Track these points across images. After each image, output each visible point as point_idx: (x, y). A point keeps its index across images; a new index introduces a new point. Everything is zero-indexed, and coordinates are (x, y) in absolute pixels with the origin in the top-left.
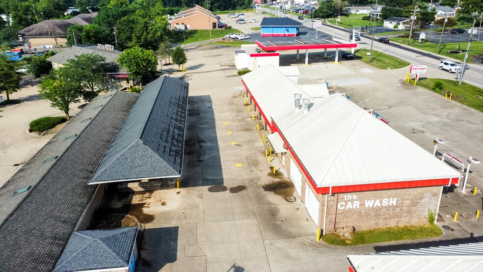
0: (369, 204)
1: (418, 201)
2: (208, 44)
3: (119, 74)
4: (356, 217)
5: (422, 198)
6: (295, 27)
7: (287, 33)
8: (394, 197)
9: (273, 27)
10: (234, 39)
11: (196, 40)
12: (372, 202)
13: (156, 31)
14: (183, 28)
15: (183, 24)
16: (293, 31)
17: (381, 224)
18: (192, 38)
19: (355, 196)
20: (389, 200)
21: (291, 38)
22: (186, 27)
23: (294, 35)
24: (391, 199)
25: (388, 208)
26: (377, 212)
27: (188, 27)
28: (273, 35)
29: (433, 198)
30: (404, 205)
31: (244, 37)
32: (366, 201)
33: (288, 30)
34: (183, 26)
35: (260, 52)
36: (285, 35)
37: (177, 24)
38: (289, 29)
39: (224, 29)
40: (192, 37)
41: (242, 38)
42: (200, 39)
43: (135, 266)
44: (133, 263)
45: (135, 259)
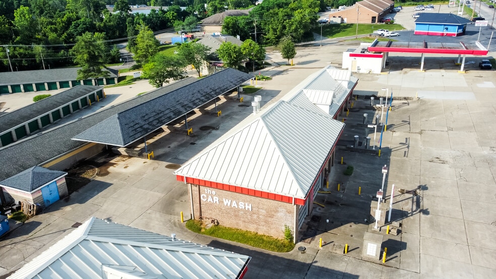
0: (226, 202)
1: (273, 213)
2: (352, 40)
3: (220, 63)
4: (218, 212)
5: (277, 211)
6: (456, 26)
7: (445, 32)
8: (250, 202)
9: (429, 24)
10: (380, 35)
11: (347, 35)
12: (229, 201)
13: (292, 24)
14: (338, 21)
15: (339, 17)
16: (454, 30)
17: (242, 226)
18: (344, 33)
19: (214, 191)
20: (244, 204)
21: (449, 38)
22: (342, 20)
23: (454, 35)
24: (247, 204)
25: (246, 211)
26: (236, 213)
27: (346, 20)
28: (428, 34)
29: (288, 214)
30: (260, 213)
31: (390, 34)
32: (224, 199)
33: (447, 29)
34: (340, 19)
35: (364, 52)
36: (443, 34)
37: (334, 17)
38: (449, 27)
39: (384, 23)
40: (344, 31)
41: (388, 35)
42: (352, 33)
43: (58, 198)
44: (55, 195)
45: (60, 194)
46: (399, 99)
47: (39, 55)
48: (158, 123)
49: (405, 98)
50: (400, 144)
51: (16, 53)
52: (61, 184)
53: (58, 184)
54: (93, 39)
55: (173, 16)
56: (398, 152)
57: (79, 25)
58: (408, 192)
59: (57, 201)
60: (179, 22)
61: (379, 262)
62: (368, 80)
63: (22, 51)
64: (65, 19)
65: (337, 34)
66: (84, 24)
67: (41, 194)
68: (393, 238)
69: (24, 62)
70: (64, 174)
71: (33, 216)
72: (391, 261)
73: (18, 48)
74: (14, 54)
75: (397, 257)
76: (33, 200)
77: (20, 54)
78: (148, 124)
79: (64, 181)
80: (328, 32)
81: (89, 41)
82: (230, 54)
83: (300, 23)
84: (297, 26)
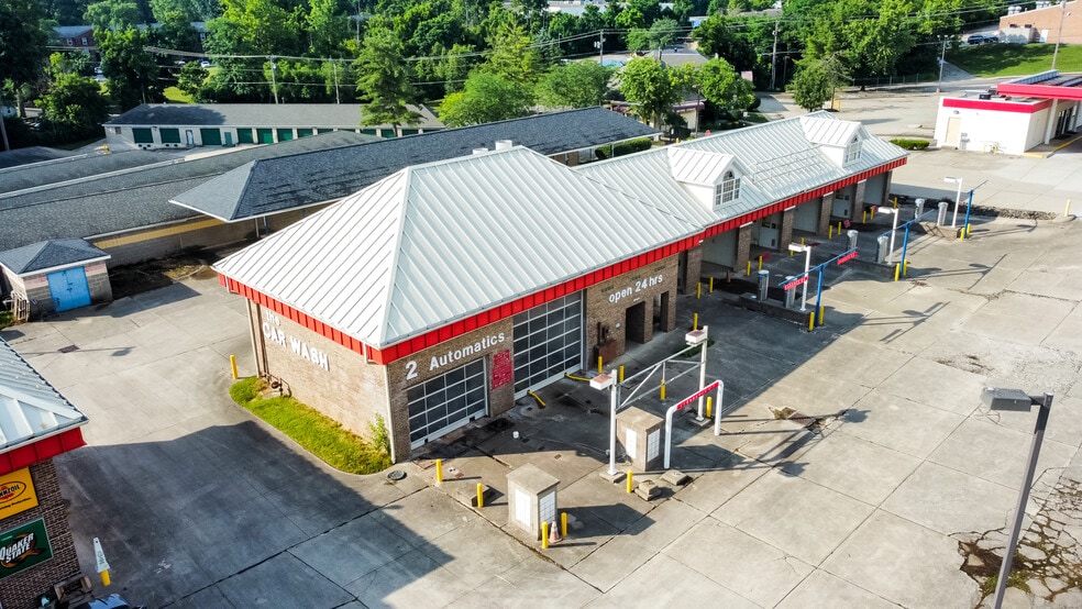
0: (295, 346)
1: (358, 381)
5: (363, 379)
8: (324, 349)
12: (298, 343)
14: (1023, 36)
15: (1028, 26)
17: (321, 405)
19: (277, 318)
20: (317, 352)
22: (1035, 34)
24: (321, 355)
25: (321, 371)
26: (310, 372)
27: (1045, 35)
29: (378, 389)
30: (341, 380)
32: (291, 338)
34: (1028, 32)
35: (989, 97)
37: (1013, 25)
43: (88, 302)
44: (81, 294)
45: (92, 294)
46: (1017, 215)
47: (333, 81)
48: (337, 191)
49: (1033, 215)
50: (905, 312)
51: (293, 72)
52: (97, 276)
53: (88, 274)
54: (393, 44)
55: (633, 20)
56: (876, 329)
57: (430, 28)
58: (798, 418)
59: (83, 307)
60: (639, 31)
61: (534, 542)
62: (974, 168)
63: (305, 70)
64: (407, 15)
65: (1010, 69)
66: (439, 28)
67: (46, 284)
68: (632, 504)
69: (304, 91)
70: (101, 256)
71: (23, 321)
72: (566, 550)
73: (298, 65)
74: (289, 73)
75: (595, 544)
76: (27, 291)
77: (300, 75)
78: (314, 190)
79: (104, 270)
80: (987, 61)
81: (386, 48)
82: (643, 83)
83: (886, 30)
84: (875, 39)
